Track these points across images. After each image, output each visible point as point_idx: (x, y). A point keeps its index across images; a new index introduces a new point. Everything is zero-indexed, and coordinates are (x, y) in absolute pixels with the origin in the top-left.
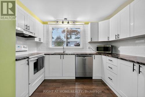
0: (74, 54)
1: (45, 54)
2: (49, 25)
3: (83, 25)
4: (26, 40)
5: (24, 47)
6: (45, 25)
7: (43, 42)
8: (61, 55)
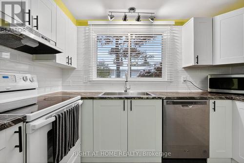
0: (160, 98)
1: (82, 98)
2: (91, 27)
3: (169, 27)
4: (33, 60)
5: (25, 79)
6: (82, 28)
7: (76, 67)
8: (126, 101)
